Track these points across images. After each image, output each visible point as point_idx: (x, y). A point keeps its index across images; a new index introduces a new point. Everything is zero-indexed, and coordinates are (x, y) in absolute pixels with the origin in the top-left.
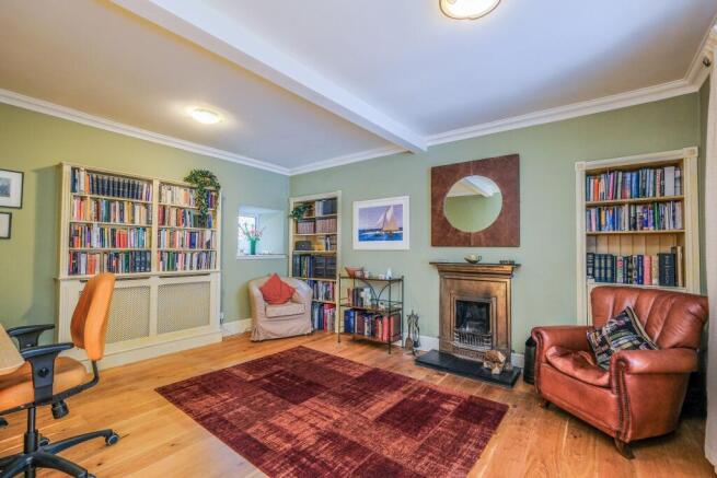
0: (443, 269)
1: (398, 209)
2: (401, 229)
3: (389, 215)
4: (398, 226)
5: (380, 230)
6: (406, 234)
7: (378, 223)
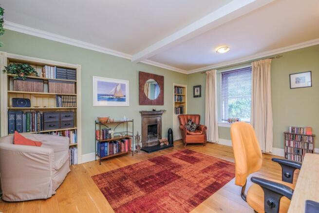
0: (143, 114)
1: (123, 86)
2: (125, 96)
3: (119, 88)
4: (123, 94)
5: (113, 95)
6: (127, 98)
7: (111, 91)
